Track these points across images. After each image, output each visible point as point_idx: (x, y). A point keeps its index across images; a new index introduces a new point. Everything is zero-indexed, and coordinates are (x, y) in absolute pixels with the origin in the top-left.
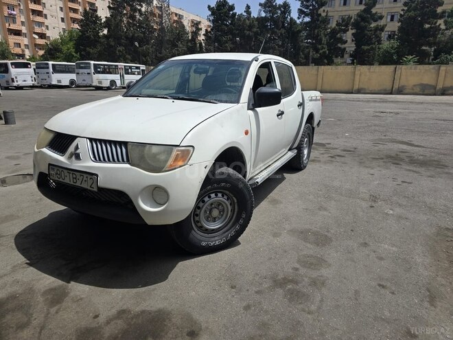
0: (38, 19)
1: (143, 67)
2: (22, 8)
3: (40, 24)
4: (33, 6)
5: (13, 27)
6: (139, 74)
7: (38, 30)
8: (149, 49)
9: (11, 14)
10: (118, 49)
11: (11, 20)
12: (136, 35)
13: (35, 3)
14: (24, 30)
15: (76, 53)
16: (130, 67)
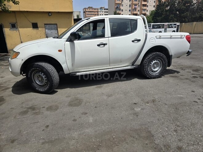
0: (145, 8)
1: (178, 24)
2: (139, 4)
3: (145, 10)
4: (144, 3)
5: (135, 13)
6: (175, 27)
7: (143, 12)
8: (187, 14)
9: (135, 8)
10: (171, 16)
11: (135, 10)
12: (182, 8)
13: (144, 2)
14: (138, 13)
15: (152, 20)
16: (171, 25)
